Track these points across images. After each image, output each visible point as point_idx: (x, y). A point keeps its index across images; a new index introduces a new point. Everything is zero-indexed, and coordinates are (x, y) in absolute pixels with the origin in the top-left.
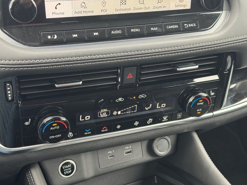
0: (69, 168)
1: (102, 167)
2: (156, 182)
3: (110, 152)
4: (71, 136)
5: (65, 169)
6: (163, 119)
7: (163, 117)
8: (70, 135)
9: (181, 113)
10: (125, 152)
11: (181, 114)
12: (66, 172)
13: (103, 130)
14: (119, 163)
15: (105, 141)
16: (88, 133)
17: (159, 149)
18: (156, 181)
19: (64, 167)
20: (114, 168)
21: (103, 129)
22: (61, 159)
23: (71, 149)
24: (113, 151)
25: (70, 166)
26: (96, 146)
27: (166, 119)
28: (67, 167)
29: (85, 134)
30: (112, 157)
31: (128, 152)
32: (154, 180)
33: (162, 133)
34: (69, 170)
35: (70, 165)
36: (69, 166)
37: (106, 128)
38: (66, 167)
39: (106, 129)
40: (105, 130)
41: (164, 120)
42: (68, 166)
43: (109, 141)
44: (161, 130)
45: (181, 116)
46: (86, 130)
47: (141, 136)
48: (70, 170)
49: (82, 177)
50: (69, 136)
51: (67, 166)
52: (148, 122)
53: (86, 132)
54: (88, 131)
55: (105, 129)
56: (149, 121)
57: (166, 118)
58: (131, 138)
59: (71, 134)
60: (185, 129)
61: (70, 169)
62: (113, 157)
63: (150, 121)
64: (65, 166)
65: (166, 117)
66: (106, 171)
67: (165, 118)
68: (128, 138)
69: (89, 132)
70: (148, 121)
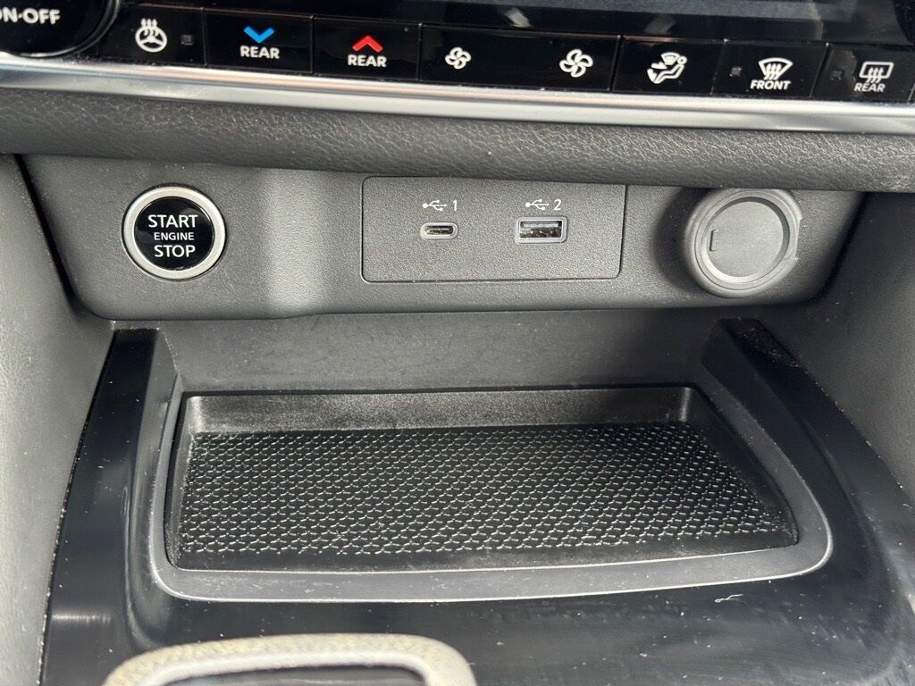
0: (184, 229)
1: (375, 272)
2: (683, 418)
3: (437, 205)
4: (154, 45)
5: (159, 229)
6: (760, 76)
7: (761, 63)
8: (151, 39)
9: (891, 65)
10: (522, 224)
11: (886, 68)
12: (164, 250)
13: (357, 53)
14: (476, 276)
15: (380, 133)
16: (264, 52)
17: (718, 254)
18: (684, 410)
19: (158, 220)
20: (440, 296)
21: (356, 48)
22: (144, 172)
23: (171, 126)
24: (455, 202)
25: (190, 222)
26: (319, 143)
27: (781, 79)
28: (171, 220)
29: (245, 51)
30: (444, 232)
31: (543, 233)
32: (679, 406)
33: (742, 161)
34: (183, 243)
35: (193, 217)
36: (185, 222)
37: (378, 48)
38: (166, 220)
39: (376, 55)
40: (371, 61)
41: (760, 84)
42: (181, 221)
43: (403, 135)
44: (737, 144)
45: (883, 81)
46: (249, 31)
47: (601, 154)
48: (189, 242)
49: (254, 294)
50: (141, 43)
51: (172, 217)
52: (658, 71)
53: (250, 42)
54: (259, 38)
55: (367, 51)
56: (660, 66)
57: (779, 74)
58: (540, 150)
59: (150, 33)
60: (895, 173)
61: (189, 236)
62: (447, 236)
63: (670, 68)
64: (162, 217)
65: (783, 65)
66: (394, 296)
67: (773, 71)
68: (519, 145)
69: (268, 44)
70: (654, 66)
